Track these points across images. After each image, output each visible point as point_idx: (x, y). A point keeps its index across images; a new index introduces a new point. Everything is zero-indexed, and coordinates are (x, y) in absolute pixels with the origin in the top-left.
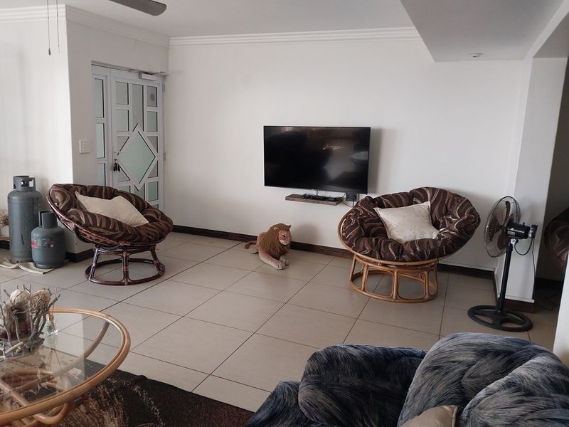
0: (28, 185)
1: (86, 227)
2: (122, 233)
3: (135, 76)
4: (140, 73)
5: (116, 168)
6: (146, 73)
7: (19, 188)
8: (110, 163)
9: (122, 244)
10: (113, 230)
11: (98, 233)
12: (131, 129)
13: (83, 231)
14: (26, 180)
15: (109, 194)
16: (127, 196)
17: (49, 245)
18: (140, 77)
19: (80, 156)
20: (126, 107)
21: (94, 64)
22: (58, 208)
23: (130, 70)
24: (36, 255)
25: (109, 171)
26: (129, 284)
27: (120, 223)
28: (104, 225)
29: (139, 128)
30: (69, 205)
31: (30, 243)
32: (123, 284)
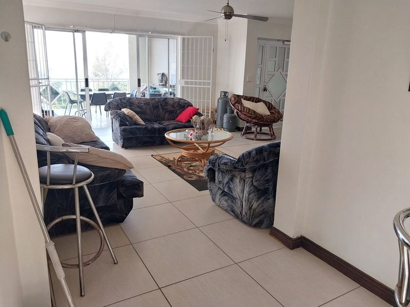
0: (226, 95)
1: (240, 112)
2: (254, 116)
3: (281, 43)
4: (284, 41)
5: (265, 90)
6: (287, 41)
7: (222, 96)
8: (262, 87)
9: (254, 121)
10: (251, 114)
11: (245, 115)
12: (276, 70)
13: (240, 113)
14: (225, 93)
15: (257, 100)
16: (265, 102)
17: (229, 121)
18: (284, 43)
19: (247, 82)
20: (274, 59)
21: (259, 39)
22: (232, 103)
23: (279, 40)
24: (225, 125)
25: (261, 92)
26: (256, 140)
27: (254, 112)
28: (247, 112)
29: (280, 70)
30: (236, 103)
31: (223, 120)
32: (254, 140)
